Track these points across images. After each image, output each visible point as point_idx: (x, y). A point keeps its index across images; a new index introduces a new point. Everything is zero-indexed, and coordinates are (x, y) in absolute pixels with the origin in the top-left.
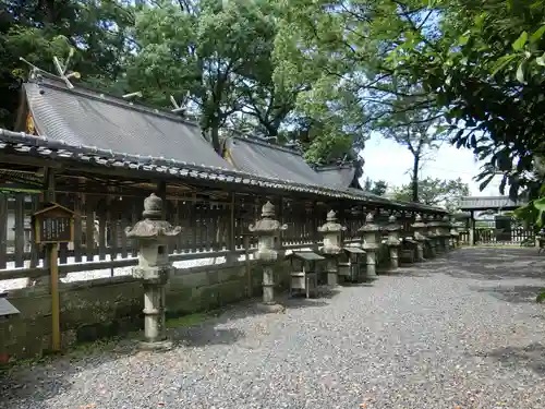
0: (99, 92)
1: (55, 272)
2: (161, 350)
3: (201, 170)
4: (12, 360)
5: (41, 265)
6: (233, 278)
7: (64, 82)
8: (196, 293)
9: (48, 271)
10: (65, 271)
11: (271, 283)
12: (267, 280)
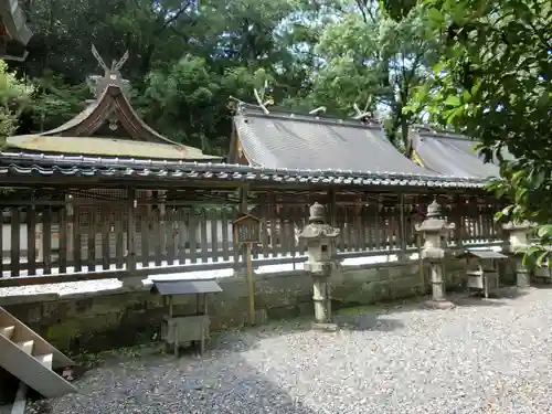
0: (290, 113)
1: (249, 265)
2: (326, 330)
3: (366, 177)
4: (224, 327)
5: (240, 260)
6: (404, 275)
7: (261, 109)
8: (368, 287)
9: (244, 264)
10: (257, 264)
11: (439, 280)
12: (436, 278)
